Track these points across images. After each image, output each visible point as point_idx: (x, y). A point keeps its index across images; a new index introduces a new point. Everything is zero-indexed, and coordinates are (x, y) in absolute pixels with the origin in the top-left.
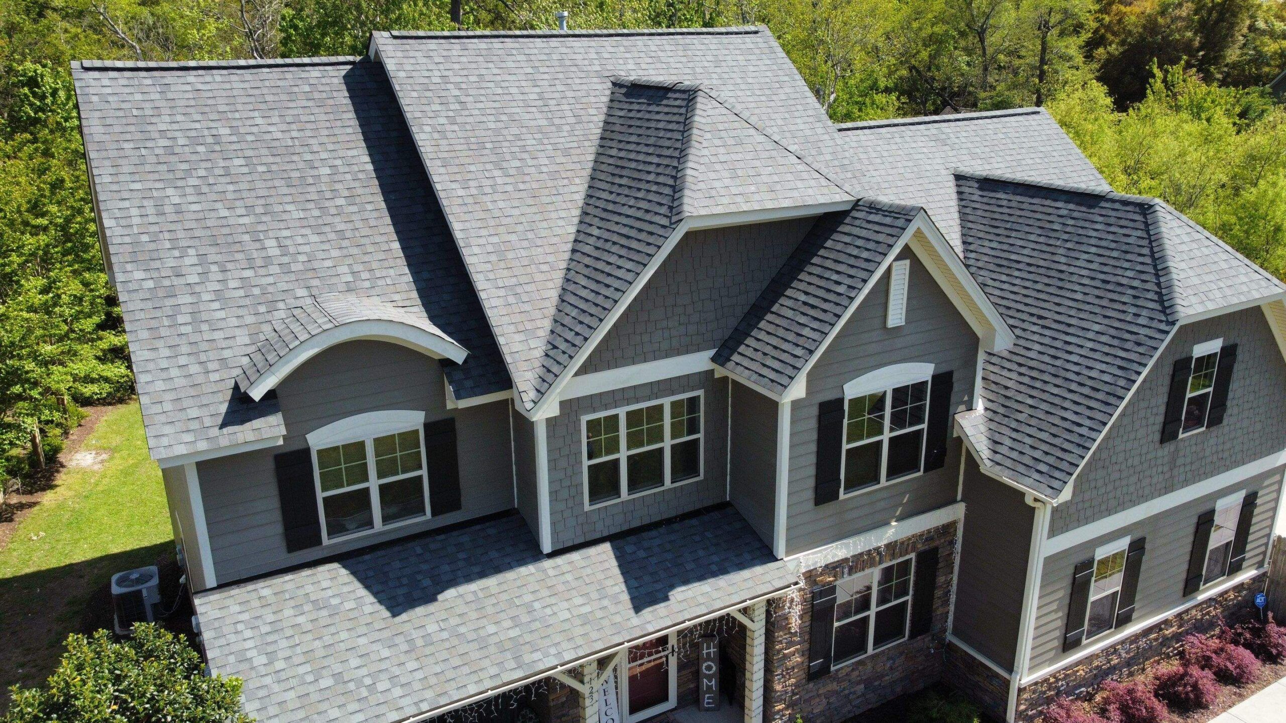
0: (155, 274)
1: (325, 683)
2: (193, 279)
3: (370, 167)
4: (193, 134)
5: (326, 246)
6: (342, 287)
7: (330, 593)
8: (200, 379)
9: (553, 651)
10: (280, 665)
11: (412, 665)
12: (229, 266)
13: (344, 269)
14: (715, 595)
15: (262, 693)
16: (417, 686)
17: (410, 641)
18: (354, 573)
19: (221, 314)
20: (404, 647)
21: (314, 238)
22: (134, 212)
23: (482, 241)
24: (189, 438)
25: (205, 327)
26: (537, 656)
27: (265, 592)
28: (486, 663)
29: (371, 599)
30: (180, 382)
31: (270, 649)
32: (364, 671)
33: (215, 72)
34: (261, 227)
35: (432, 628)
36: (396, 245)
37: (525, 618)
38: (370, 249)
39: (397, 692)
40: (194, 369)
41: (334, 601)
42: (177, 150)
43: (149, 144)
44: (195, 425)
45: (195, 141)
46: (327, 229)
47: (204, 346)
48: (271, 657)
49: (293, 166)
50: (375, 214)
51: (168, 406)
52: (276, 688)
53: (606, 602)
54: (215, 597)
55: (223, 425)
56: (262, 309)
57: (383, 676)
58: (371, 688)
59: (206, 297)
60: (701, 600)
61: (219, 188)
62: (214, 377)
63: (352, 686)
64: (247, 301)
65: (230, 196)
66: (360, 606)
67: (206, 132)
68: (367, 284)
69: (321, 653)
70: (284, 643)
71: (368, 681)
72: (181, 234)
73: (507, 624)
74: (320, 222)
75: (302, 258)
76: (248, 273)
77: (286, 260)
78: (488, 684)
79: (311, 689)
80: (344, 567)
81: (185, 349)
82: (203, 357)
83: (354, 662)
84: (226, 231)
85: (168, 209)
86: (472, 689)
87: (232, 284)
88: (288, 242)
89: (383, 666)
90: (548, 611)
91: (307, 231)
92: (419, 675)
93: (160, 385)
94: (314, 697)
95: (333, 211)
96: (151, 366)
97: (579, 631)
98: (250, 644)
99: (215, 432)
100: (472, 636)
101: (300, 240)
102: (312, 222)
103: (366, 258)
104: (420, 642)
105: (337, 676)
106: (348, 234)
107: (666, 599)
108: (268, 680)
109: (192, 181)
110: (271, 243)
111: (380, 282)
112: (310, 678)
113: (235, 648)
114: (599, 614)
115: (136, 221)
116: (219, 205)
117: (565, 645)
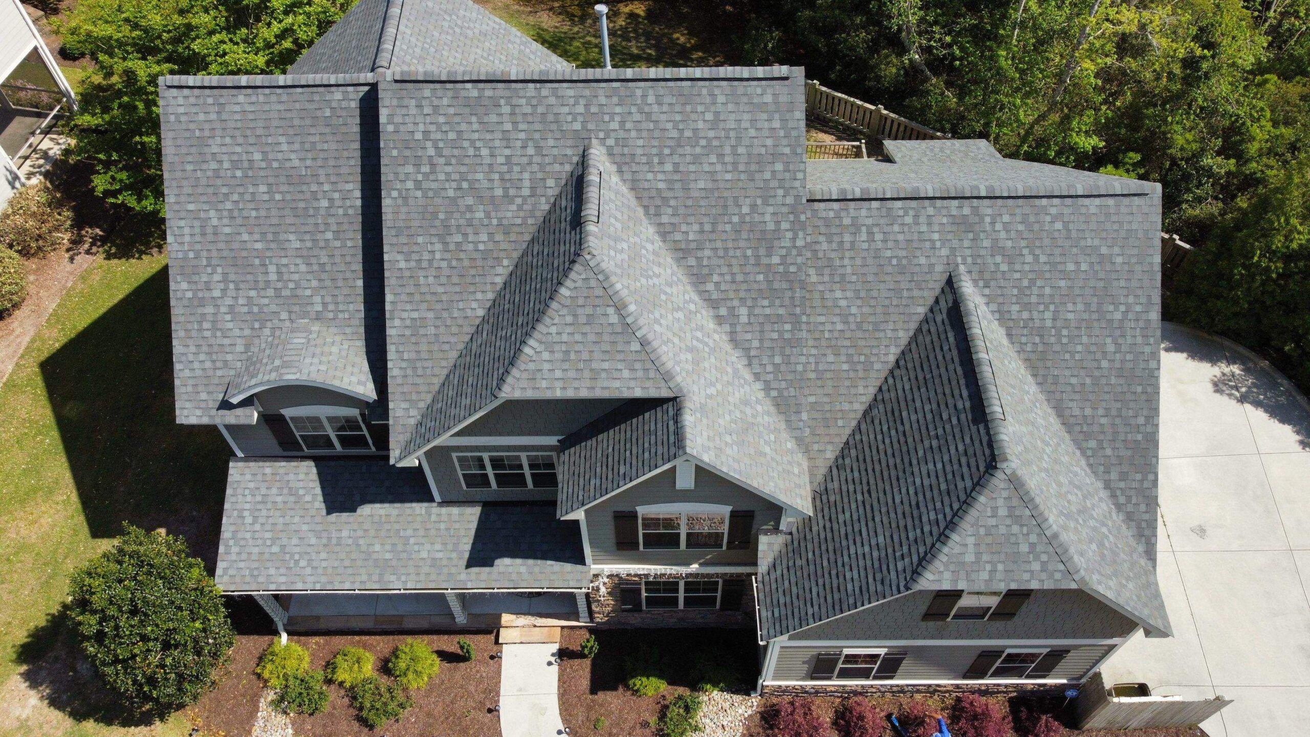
0: (194, 287)
1: (275, 549)
2: (217, 293)
3: (359, 203)
4: (235, 158)
5: (309, 277)
6: (313, 316)
7: (301, 484)
8: (210, 373)
9: (403, 578)
10: (257, 527)
11: (323, 555)
12: (242, 286)
13: (318, 299)
14: (526, 576)
15: (242, 543)
16: (320, 571)
17: (329, 539)
18: (320, 474)
19: (230, 325)
20: (324, 541)
21: (303, 268)
22: (187, 231)
23: (405, 315)
24: (199, 413)
25: (219, 334)
26: (393, 578)
27: (268, 471)
28: (363, 571)
29: (321, 498)
30: (198, 373)
31: (256, 514)
32: (298, 549)
33: (260, 90)
34: (268, 254)
35: (345, 533)
36: (360, 283)
37: (400, 548)
38: (340, 283)
39: (309, 571)
40: (208, 364)
41: (301, 492)
42: (222, 173)
43: (204, 166)
44: (203, 405)
45: (235, 165)
46: (314, 260)
47: (216, 349)
48: (255, 518)
49: (301, 196)
50: (352, 252)
51: (190, 389)
52: (251, 542)
53: (454, 555)
54: (240, 464)
55: (218, 409)
56: (257, 325)
57: (306, 557)
58: (296, 562)
59: (223, 309)
60: (514, 577)
61: (245, 213)
62: (219, 373)
63: (287, 557)
64: (248, 318)
65: (252, 221)
66: (314, 500)
67: (244, 157)
68: (331, 315)
69: (280, 527)
70: (264, 513)
71: (297, 557)
72: (214, 254)
73: (388, 547)
74: (311, 253)
75: (291, 285)
76: (253, 293)
77: (280, 285)
78: (357, 586)
79: (267, 550)
80: (316, 466)
81: (205, 349)
82: (214, 357)
83: (295, 541)
84: (244, 254)
85: (209, 230)
86: (347, 586)
87: (241, 301)
88: (284, 270)
89: (309, 550)
90: (416, 548)
91: (299, 261)
92: (324, 564)
93: (187, 373)
94: (267, 556)
95: (322, 244)
96: (183, 359)
97: (426, 569)
98: (247, 506)
99: (214, 412)
100: (364, 548)
101: (292, 269)
102: (305, 253)
103: (336, 292)
104: (334, 541)
105: (283, 547)
106: (328, 268)
107: (492, 565)
108: (248, 535)
109: (229, 205)
110: (272, 269)
111: (341, 316)
112: (269, 543)
113: (239, 506)
114: (445, 562)
115: (187, 239)
116: (242, 230)
117: (413, 577)
